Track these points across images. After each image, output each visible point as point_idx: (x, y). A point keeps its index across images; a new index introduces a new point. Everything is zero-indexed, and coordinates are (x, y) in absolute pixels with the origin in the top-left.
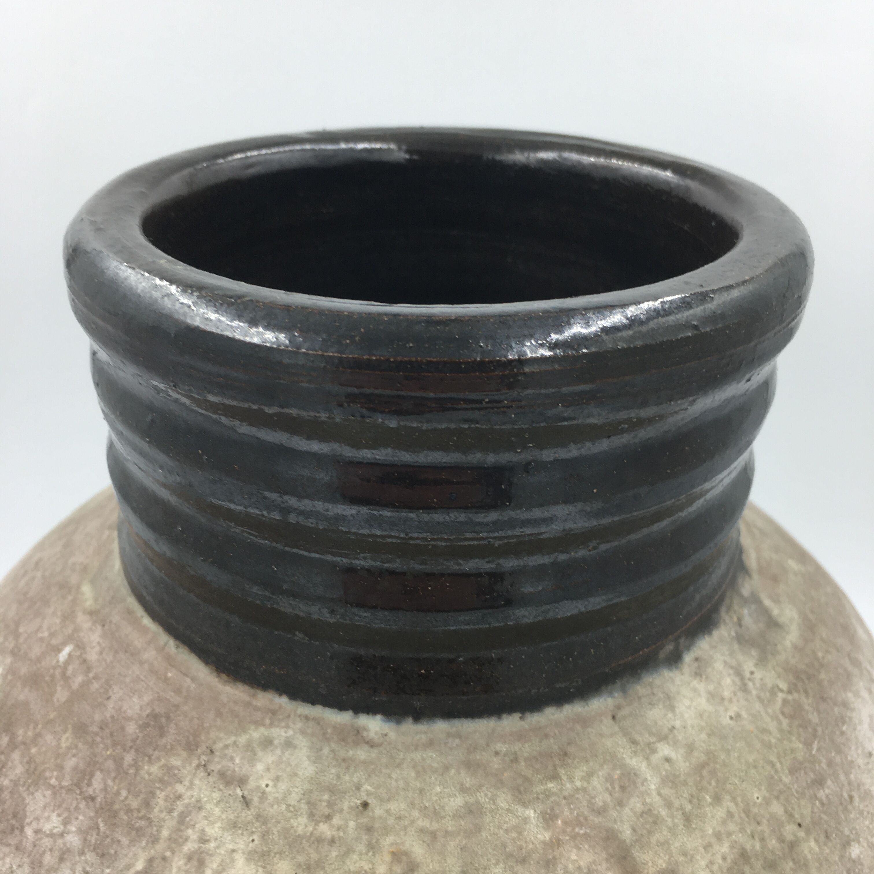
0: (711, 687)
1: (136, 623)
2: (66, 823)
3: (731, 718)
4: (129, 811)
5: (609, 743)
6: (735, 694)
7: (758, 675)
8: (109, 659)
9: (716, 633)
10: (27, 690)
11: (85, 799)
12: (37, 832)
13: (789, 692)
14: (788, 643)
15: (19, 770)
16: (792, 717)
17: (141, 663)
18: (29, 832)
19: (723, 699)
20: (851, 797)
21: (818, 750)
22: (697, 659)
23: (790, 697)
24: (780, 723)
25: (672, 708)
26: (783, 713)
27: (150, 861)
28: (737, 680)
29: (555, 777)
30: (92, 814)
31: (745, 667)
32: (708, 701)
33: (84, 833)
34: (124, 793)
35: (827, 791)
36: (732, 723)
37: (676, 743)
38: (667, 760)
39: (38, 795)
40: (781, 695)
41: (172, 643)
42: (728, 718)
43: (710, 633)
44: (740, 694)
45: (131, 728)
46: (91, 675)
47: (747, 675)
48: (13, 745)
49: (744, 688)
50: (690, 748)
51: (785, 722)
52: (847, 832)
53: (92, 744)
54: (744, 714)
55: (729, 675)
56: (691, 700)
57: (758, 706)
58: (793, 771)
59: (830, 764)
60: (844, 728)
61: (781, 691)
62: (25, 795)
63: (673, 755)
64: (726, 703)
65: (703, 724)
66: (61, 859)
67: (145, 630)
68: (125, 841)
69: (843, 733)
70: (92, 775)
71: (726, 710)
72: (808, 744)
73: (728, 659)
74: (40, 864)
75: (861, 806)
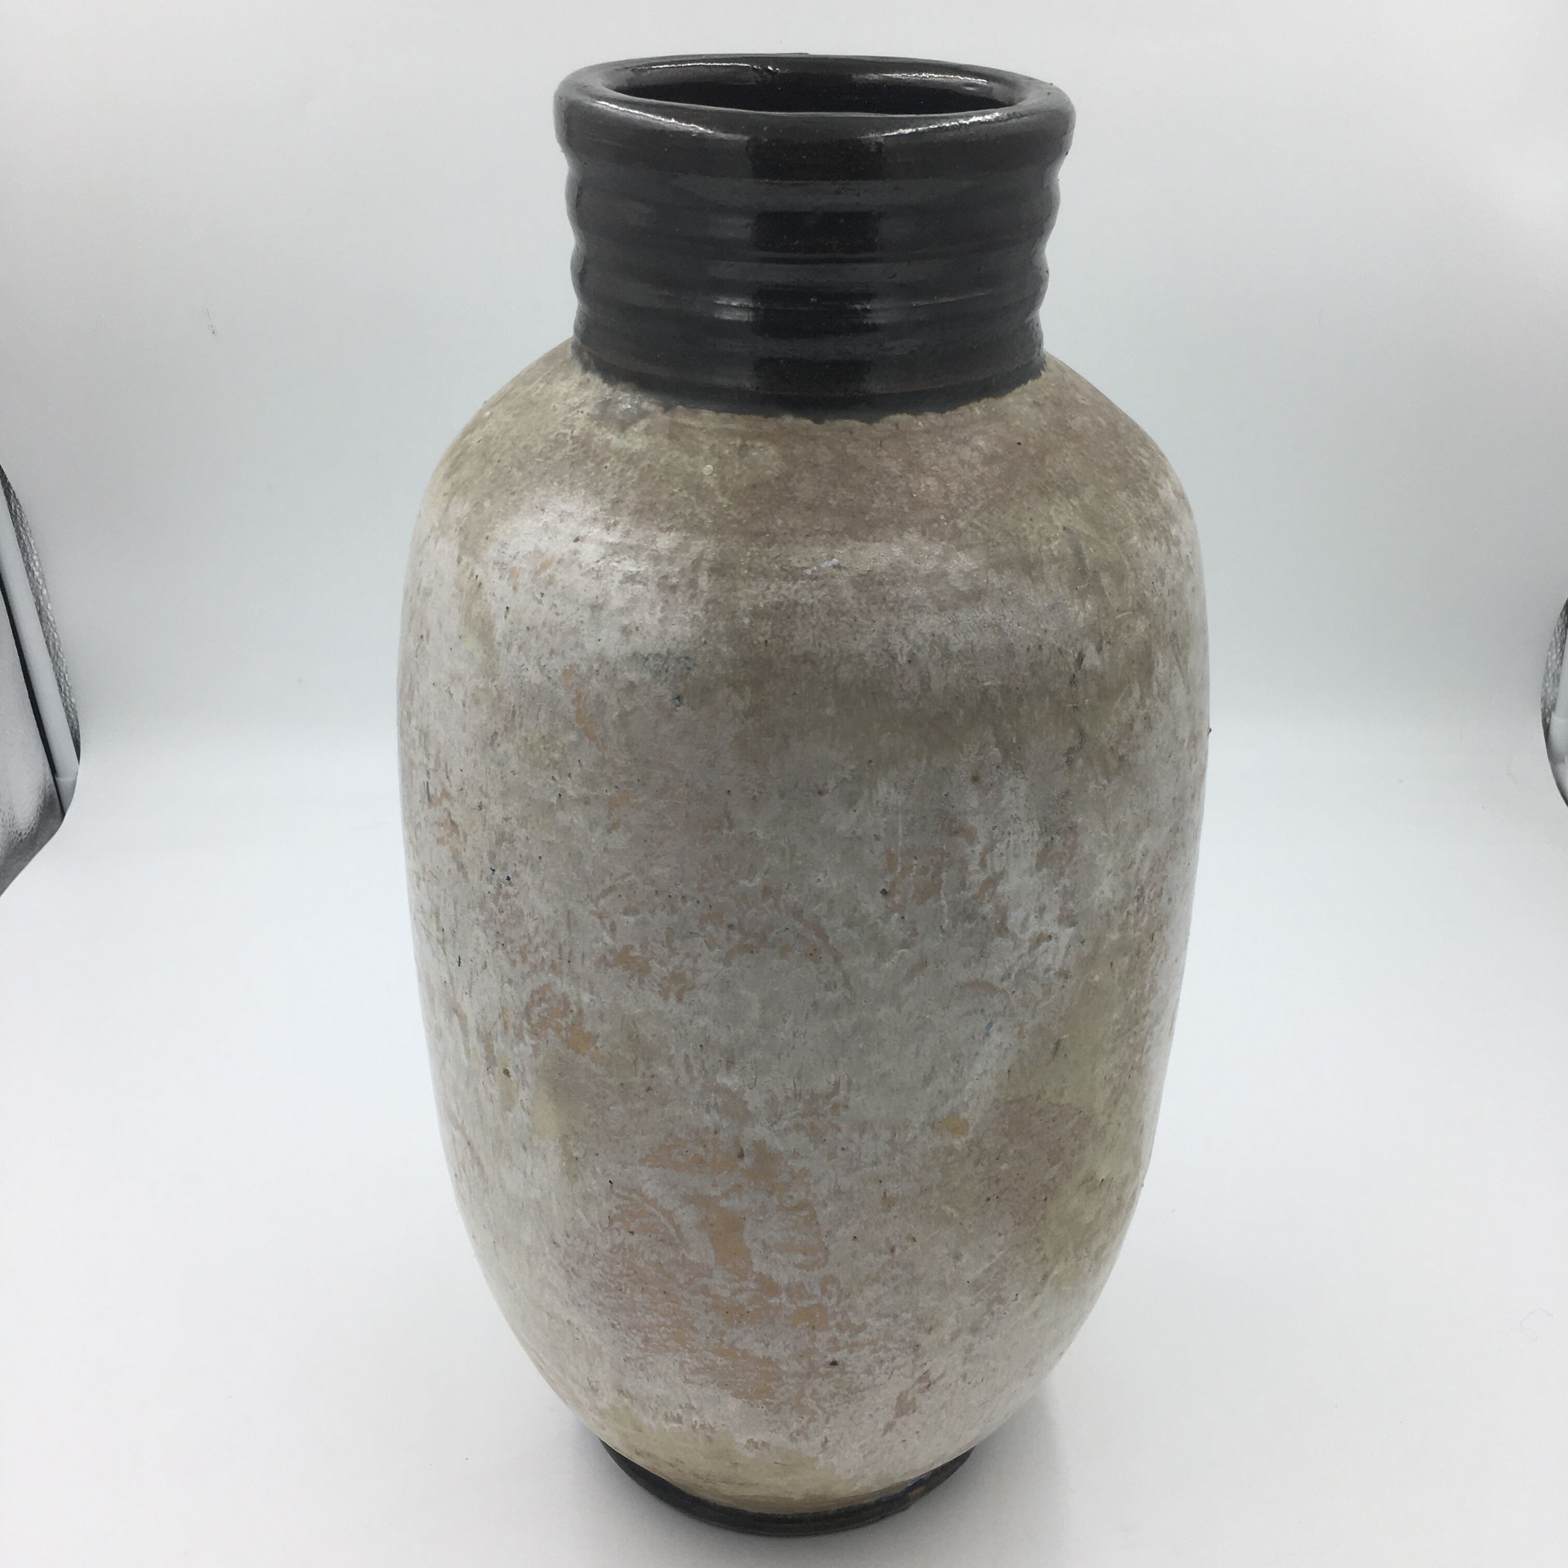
9: (605, 385)
13: (572, 438)
14: (609, 436)
16: (556, 441)
19: (565, 400)
20: (513, 494)
21: (538, 462)
23: (568, 438)
24: (552, 433)
26: (558, 435)
28: (578, 405)
31: (586, 408)
35: (516, 473)
40: (569, 432)
43: (604, 381)
47: (580, 410)
51: (552, 437)
52: (496, 494)
54: (557, 413)
58: (525, 447)
59: (530, 473)
60: (555, 484)
61: (572, 432)
69: (552, 482)
71: (559, 403)
72: (540, 454)
73: (591, 397)
75: (510, 503)
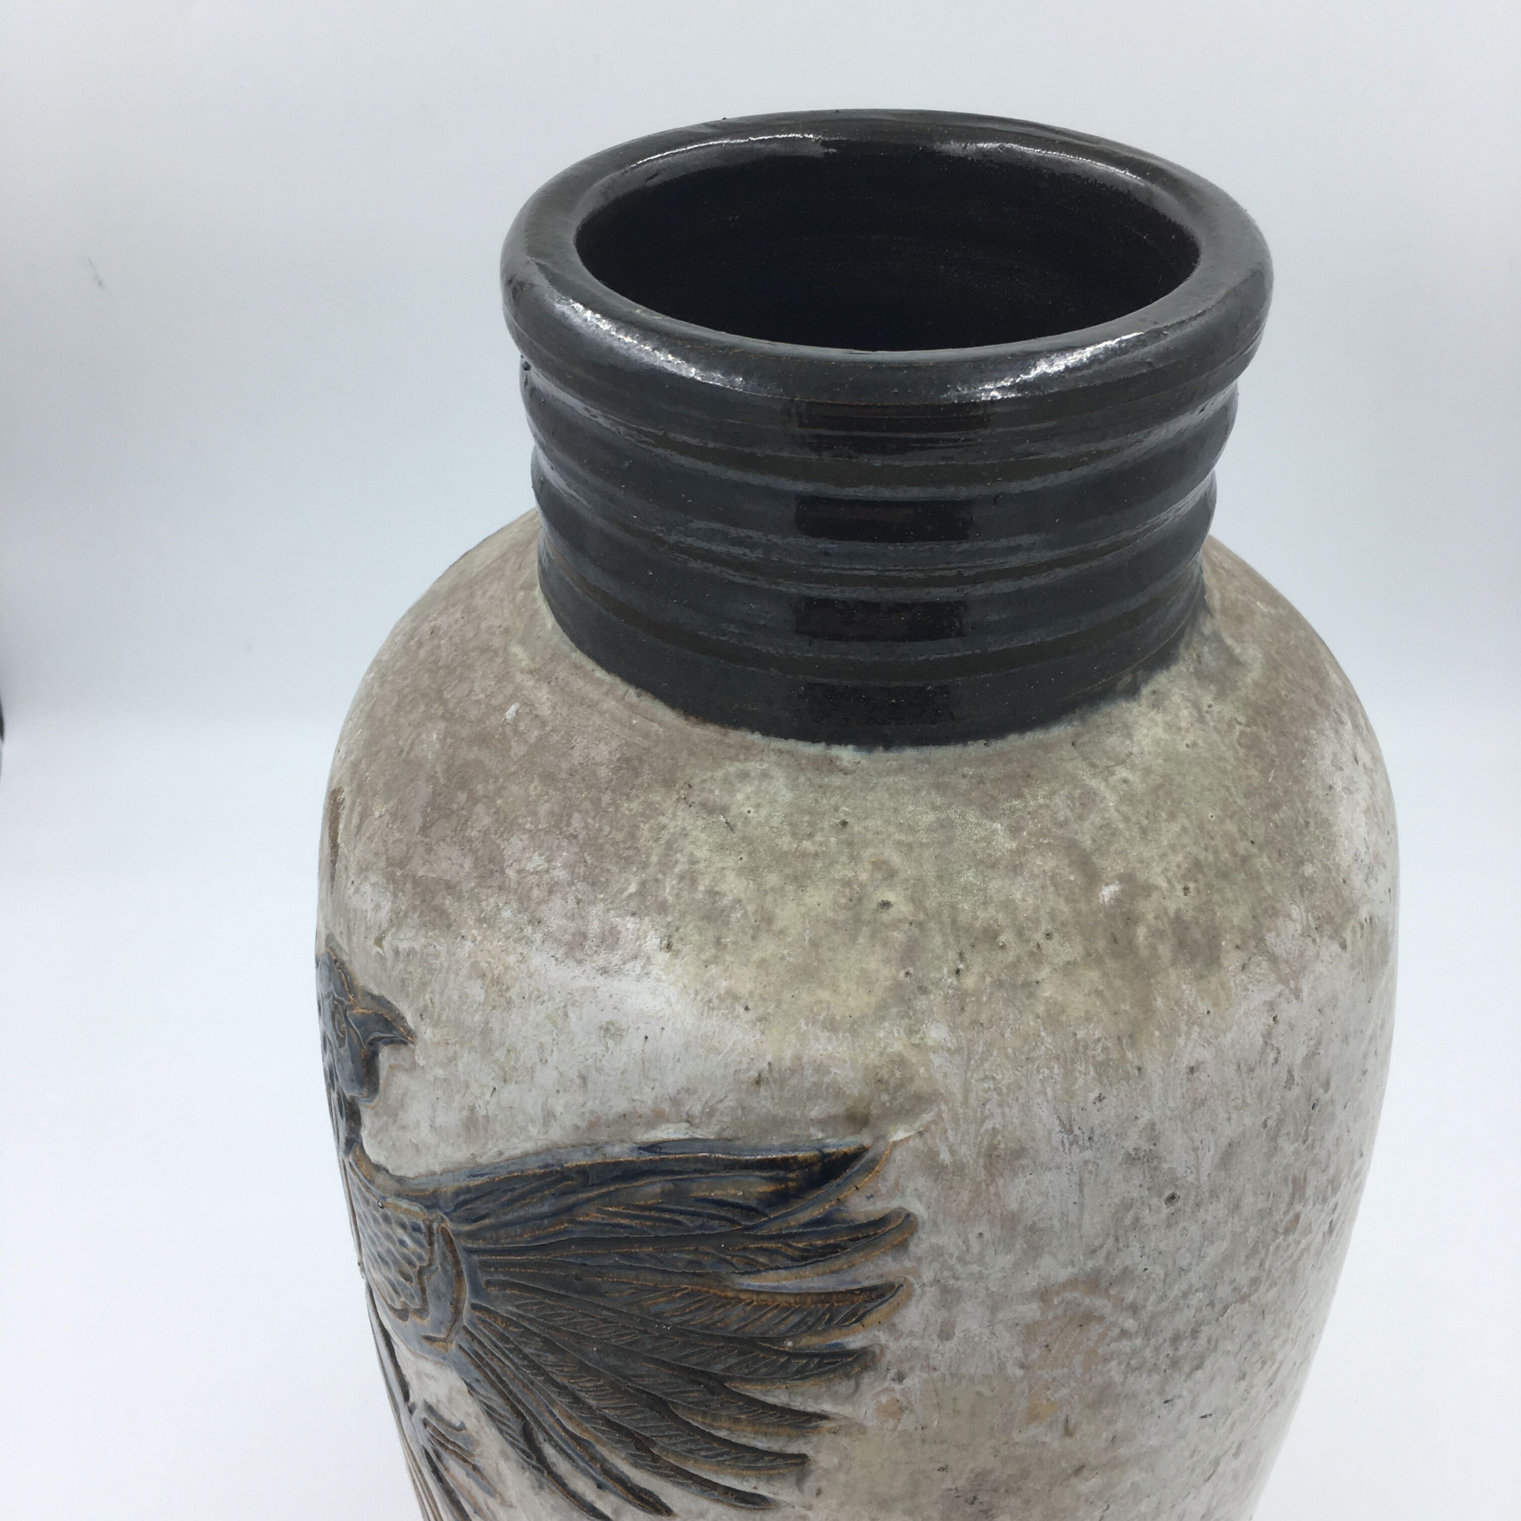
0: (1168, 718)
1: (587, 676)
2: (549, 860)
3: (1187, 746)
4: (615, 843)
5: (1069, 766)
6: (1192, 725)
7: (1216, 708)
8: (565, 712)
9: (1174, 669)
10: (475, 749)
11: (567, 837)
12: (519, 872)
13: (1248, 725)
14: (1249, 680)
15: (487, 821)
16: (1249, 748)
17: (601, 713)
18: (511, 873)
19: (1180, 729)
20: (1307, 824)
21: (1274, 778)
22: (1154, 692)
23: (1248, 730)
24: (1236, 752)
25: (1130, 736)
26: (1240, 744)
27: (643, 884)
28: (1194, 712)
29: (1019, 795)
30: (577, 850)
31: (1203, 701)
32: (1165, 730)
33: (571, 867)
34: (607, 829)
35: (1282, 815)
36: (1188, 750)
37: (1133, 767)
38: (1125, 781)
39: (513, 840)
40: (1238, 727)
41: (632, 692)
42: (1184, 747)
43: (1168, 668)
44: (1197, 725)
45: (603, 772)
46: (548, 729)
47: (1205, 708)
48: (473, 800)
49: (1201, 720)
50: (1147, 771)
51: (1242, 752)
52: (1301, 852)
53: (564, 789)
54: (1200, 742)
55: (1187, 708)
56: (1149, 729)
57: (1215, 736)
58: (1247, 795)
59: (1286, 791)
60: (1304, 761)
61: (1240, 724)
62: (499, 841)
63: (1130, 777)
64: (1183, 732)
65: (1160, 750)
66: (551, 892)
67: (600, 683)
68: (615, 869)
69: (1302, 766)
70: (570, 816)
71: (1183, 739)
72: (1264, 772)
73: (1185, 693)
74: (529, 898)
75: (1317, 832)
